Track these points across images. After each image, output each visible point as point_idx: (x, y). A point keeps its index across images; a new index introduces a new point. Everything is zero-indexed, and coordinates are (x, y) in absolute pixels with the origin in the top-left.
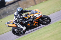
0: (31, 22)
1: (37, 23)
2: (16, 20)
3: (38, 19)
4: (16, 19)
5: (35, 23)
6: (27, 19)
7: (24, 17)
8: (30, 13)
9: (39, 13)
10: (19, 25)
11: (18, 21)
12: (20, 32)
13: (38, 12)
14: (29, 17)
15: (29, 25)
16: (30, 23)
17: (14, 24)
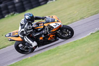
0: (45, 35)
1: (53, 37)
2: (23, 32)
3: (56, 31)
4: (23, 30)
5: (51, 36)
6: (39, 30)
7: (34, 26)
8: (44, 21)
9: (58, 21)
10: (26, 39)
11: (25, 33)
12: (27, 49)
13: (56, 21)
14: (42, 27)
15: (41, 38)
16: (43, 36)
17: (18, 36)
